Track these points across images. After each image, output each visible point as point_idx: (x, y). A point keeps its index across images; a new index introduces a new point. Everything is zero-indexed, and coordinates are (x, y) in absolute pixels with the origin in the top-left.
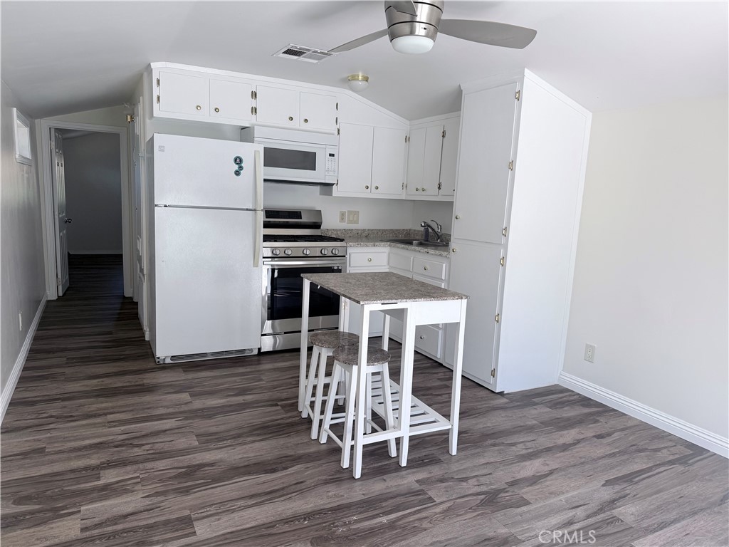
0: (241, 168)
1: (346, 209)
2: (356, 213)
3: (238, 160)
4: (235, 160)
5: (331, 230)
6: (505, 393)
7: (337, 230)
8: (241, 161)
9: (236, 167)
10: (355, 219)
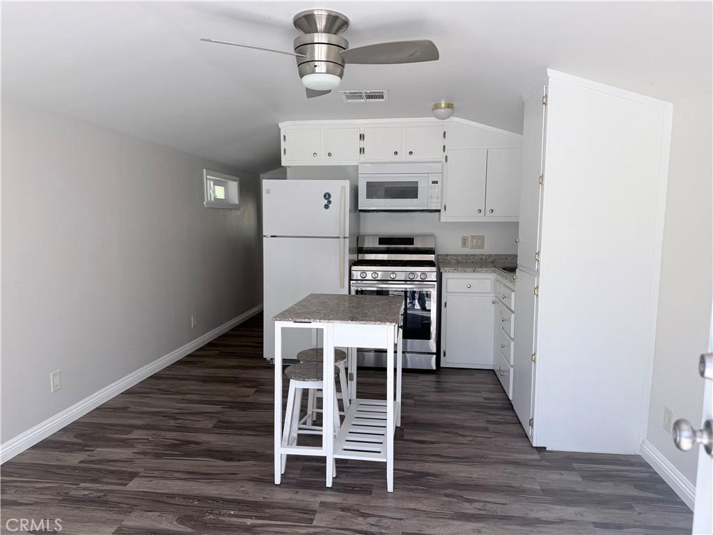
0: (329, 202)
1: (468, 234)
2: (482, 238)
3: (327, 196)
4: (325, 196)
5: (450, 255)
6: (548, 449)
7: (457, 255)
8: (329, 196)
9: (325, 202)
10: (479, 244)
